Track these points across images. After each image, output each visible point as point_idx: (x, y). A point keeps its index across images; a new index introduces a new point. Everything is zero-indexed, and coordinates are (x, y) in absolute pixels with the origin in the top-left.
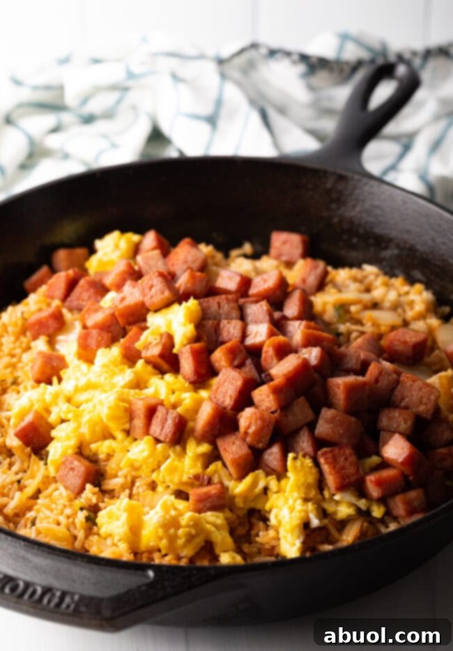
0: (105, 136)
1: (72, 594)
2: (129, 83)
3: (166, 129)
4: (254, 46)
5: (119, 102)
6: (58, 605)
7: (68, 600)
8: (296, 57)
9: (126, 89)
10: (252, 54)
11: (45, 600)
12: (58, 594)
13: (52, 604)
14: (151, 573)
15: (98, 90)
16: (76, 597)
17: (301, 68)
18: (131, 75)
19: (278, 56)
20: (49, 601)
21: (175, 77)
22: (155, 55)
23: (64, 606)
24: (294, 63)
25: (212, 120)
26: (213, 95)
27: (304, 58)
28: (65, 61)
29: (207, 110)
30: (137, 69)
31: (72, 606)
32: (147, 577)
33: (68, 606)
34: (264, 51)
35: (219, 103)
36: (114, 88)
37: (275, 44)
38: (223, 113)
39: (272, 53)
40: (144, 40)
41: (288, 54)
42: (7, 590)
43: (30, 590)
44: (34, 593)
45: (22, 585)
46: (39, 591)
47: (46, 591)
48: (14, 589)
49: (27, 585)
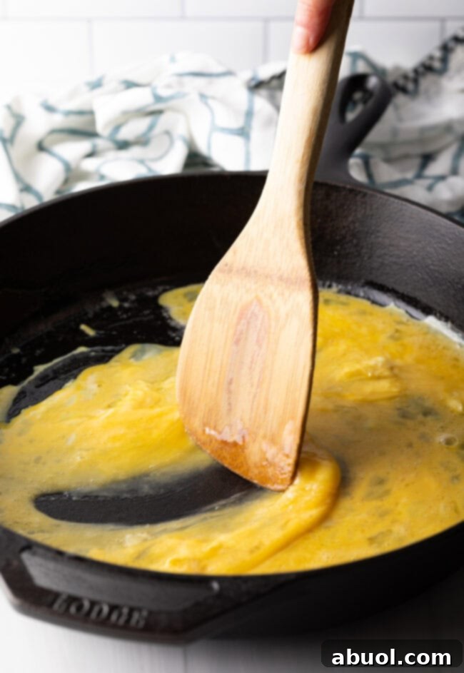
0: (142, 162)
1: (140, 610)
2: (161, 106)
5: (151, 128)
6: (128, 621)
7: (136, 616)
9: (158, 113)
11: (114, 617)
12: (125, 611)
13: (122, 621)
14: (216, 586)
15: (129, 115)
16: (145, 613)
18: (158, 99)
20: (118, 619)
21: (203, 97)
22: (181, 75)
23: (133, 621)
25: (243, 132)
26: (243, 108)
28: (97, 84)
29: (238, 123)
30: (163, 92)
31: (142, 624)
32: (211, 589)
33: (138, 622)
35: (249, 114)
38: (255, 124)
40: (173, 59)
42: (73, 610)
43: (96, 609)
44: (100, 611)
45: (86, 605)
46: (106, 609)
47: (113, 608)
48: (80, 608)
49: (93, 604)
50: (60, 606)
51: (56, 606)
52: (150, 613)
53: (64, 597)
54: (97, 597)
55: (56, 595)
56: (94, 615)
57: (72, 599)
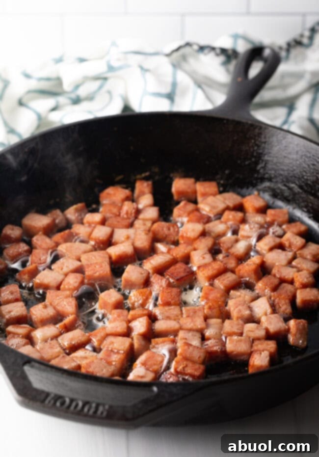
0: (90, 112)
1: (104, 405)
2: (109, 75)
4: (188, 44)
5: (100, 88)
6: (95, 412)
7: (101, 409)
8: (218, 51)
9: (105, 79)
10: (187, 50)
11: (86, 409)
12: (94, 405)
13: (91, 412)
14: (155, 389)
15: (86, 79)
16: (107, 407)
17: (222, 58)
18: (111, 68)
19: (206, 51)
20: (89, 410)
21: (142, 69)
23: (99, 412)
24: (217, 55)
27: (223, 51)
28: (59, 60)
30: (115, 64)
31: (105, 414)
32: (152, 391)
33: (102, 413)
34: (196, 47)
36: (96, 78)
37: (203, 43)
39: (202, 49)
41: (213, 49)
42: (58, 404)
43: (74, 404)
44: (77, 405)
45: (68, 401)
46: (80, 404)
47: (85, 403)
48: (63, 403)
49: (72, 401)
50: (49, 402)
51: (47, 402)
52: (111, 407)
53: (52, 395)
54: (75, 396)
55: (48, 394)
56: (72, 407)
57: (58, 398)
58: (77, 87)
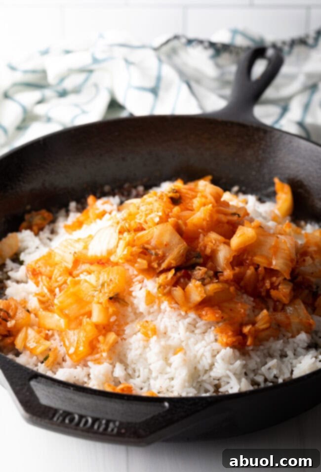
0: (77, 105)
1: (114, 422)
2: (94, 67)
3: (121, 99)
4: (176, 37)
5: (86, 80)
6: (106, 429)
7: (111, 425)
8: (206, 44)
9: (91, 71)
10: (175, 43)
11: (96, 427)
12: (104, 422)
13: (101, 429)
14: (166, 404)
15: (71, 72)
16: (117, 424)
17: (211, 52)
18: (95, 61)
19: (194, 44)
20: (99, 427)
21: (127, 61)
22: (112, 46)
23: (110, 429)
24: (206, 48)
25: (154, 91)
26: (154, 73)
27: (212, 45)
28: (45, 52)
29: (151, 84)
30: (99, 56)
31: (115, 430)
32: (164, 407)
33: (112, 430)
34: (184, 40)
35: (159, 79)
36: (82, 70)
37: (191, 35)
38: (163, 85)
39: (190, 42)
40: (101, 36)
41: (201, 42)
42: (67, 421)
43: (83, 421)
44: (87, 422)
45: (77, 417)
46: (90, 420)
47: (95, 420)
48: (72, 420)
49: (81, 417)
50: (58, 419)
51: (55, 419)
52: (121, 424)
53: (61, 412)
54: (83, 412)
55: (55, 411)
56: (82, 425)
57: (67, 414)
58: (62, 80)
